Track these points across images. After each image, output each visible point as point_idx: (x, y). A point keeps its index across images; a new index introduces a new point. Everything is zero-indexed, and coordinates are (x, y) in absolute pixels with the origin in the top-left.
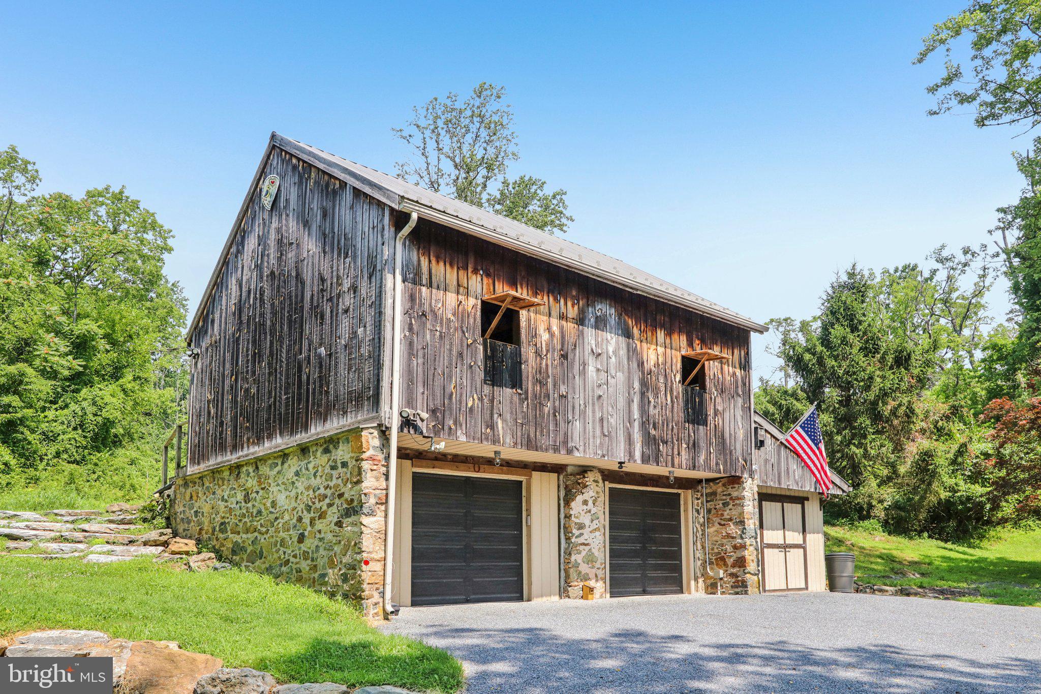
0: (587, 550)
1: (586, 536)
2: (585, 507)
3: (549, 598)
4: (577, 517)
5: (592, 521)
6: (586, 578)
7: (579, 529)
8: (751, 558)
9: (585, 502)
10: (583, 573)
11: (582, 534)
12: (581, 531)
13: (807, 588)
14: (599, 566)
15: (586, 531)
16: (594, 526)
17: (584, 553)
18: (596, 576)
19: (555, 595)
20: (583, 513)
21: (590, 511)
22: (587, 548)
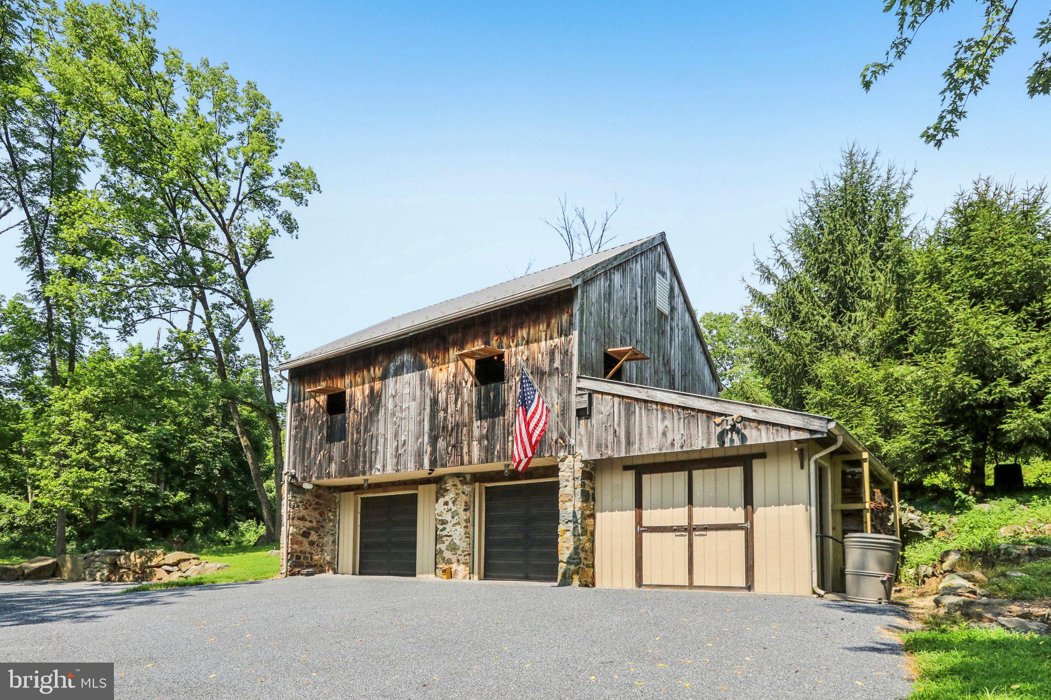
0: (450, 540)
1: (448, 530)
2: (446, 507)
3: (427, 576)
4: (440, 516)
5: (453, 517)
6: (449, 562)
7: (442, 524)
8: (566, 545)
9: (446, 503)
10: (446, 558)
11: (444, 529)
12: (444, 526)
13: (749, 587)
14: (461, 553)
15: (448, 527)
16: (455, 521)
17: (447, 543)
18: (458, 561)
19: (432, 573)
20: (445, 512)
21: (451, 510)
22: (449, 539)
